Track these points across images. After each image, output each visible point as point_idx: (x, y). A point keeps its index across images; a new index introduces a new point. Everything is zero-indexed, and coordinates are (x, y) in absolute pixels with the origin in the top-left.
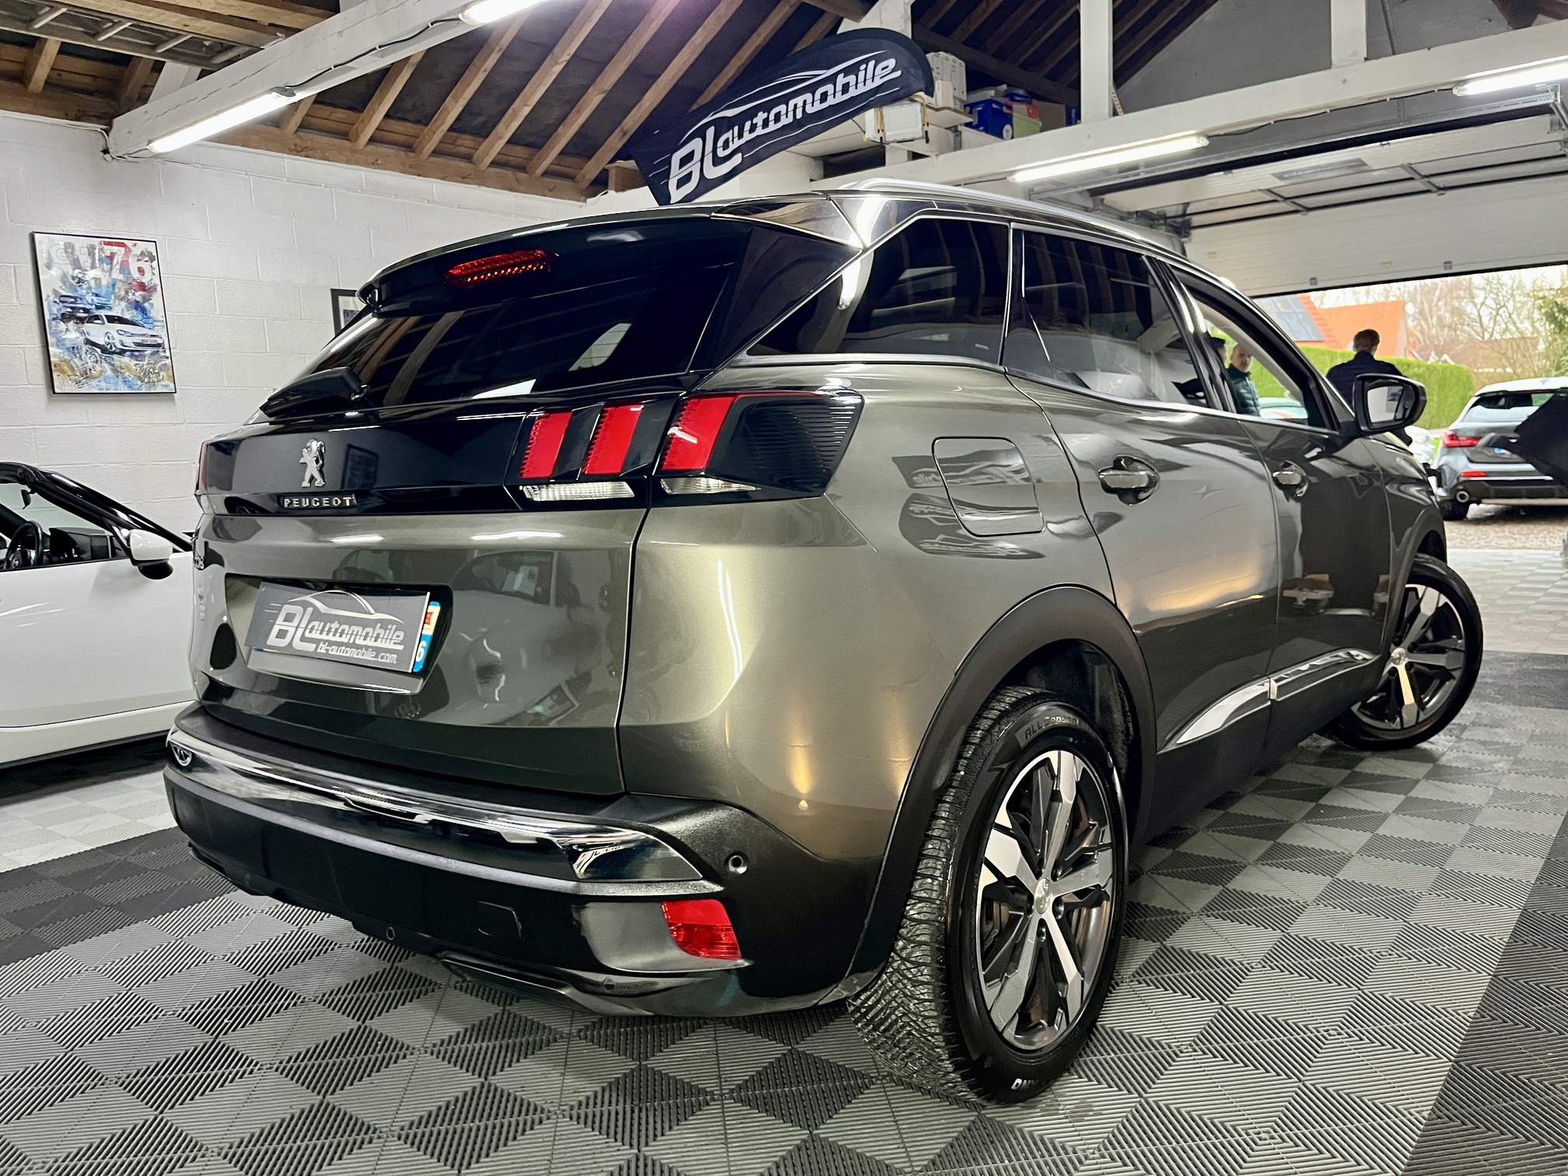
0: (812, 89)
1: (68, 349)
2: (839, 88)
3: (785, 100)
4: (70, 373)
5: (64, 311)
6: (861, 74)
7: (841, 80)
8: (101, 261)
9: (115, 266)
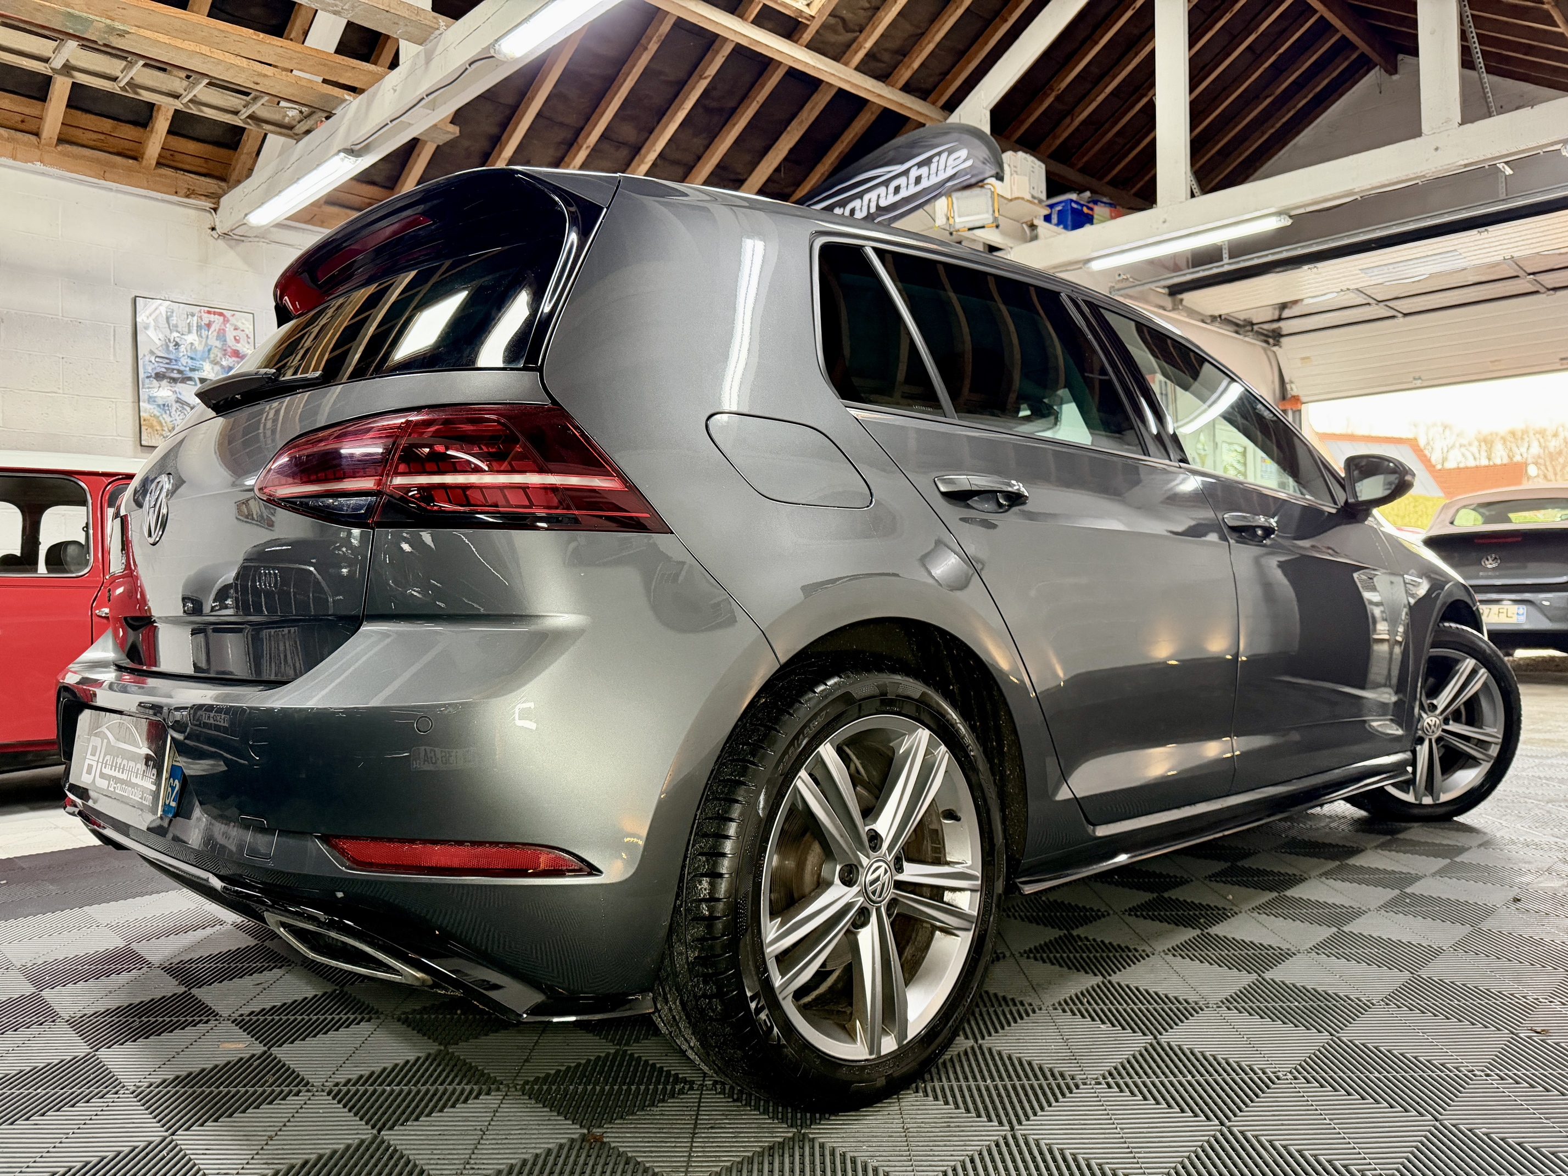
0: (886, 183)
1: (159, 406)
2: (912, 180)
3: (860, 196)
4: (158, 428)
5: (158, 370)
6: (934, 166)
7: (914, 173)
8: (199, 327)
9: (212, 333)
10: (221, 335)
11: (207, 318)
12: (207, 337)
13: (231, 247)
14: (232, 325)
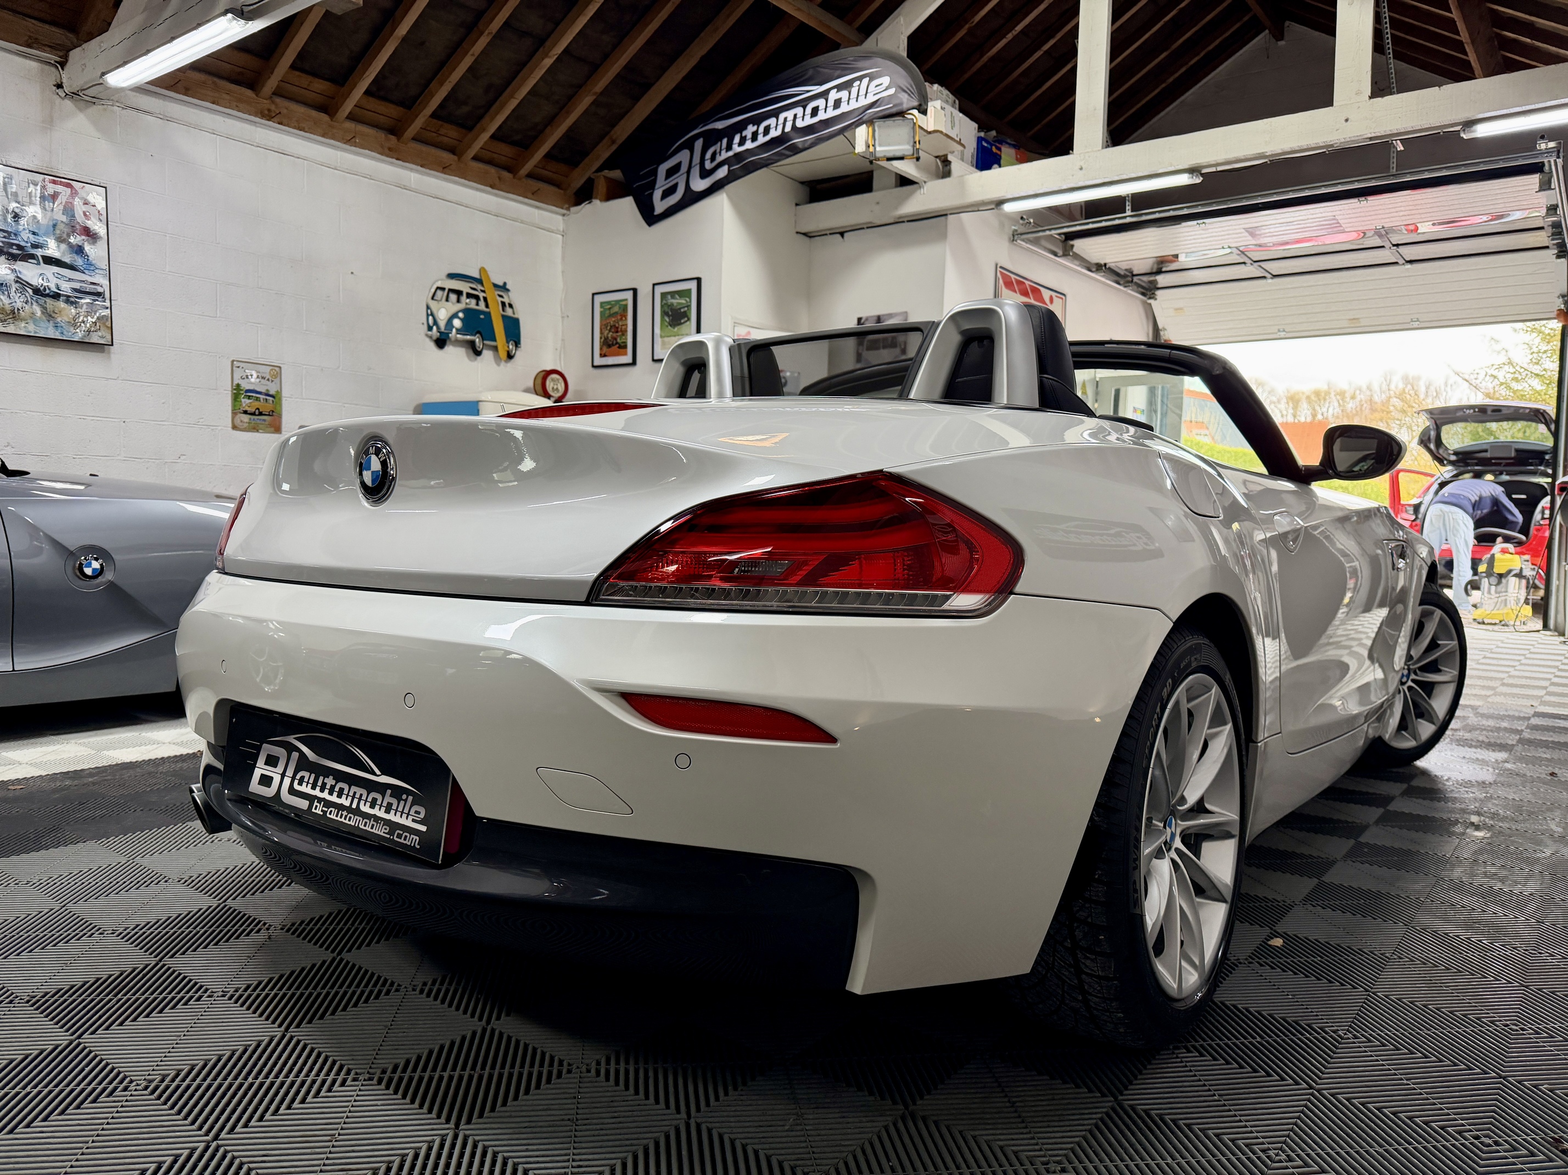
0: (803, 104)
2: (831, 103)
3: (775, 114)
6: (854, 91)
7: (833, 95)
8: (43, 198)
9: (58, 206)
10: (69, 210)
11: (51, 189)
12: (53, 210)
13: (81, 110)
14: (81, 198)
